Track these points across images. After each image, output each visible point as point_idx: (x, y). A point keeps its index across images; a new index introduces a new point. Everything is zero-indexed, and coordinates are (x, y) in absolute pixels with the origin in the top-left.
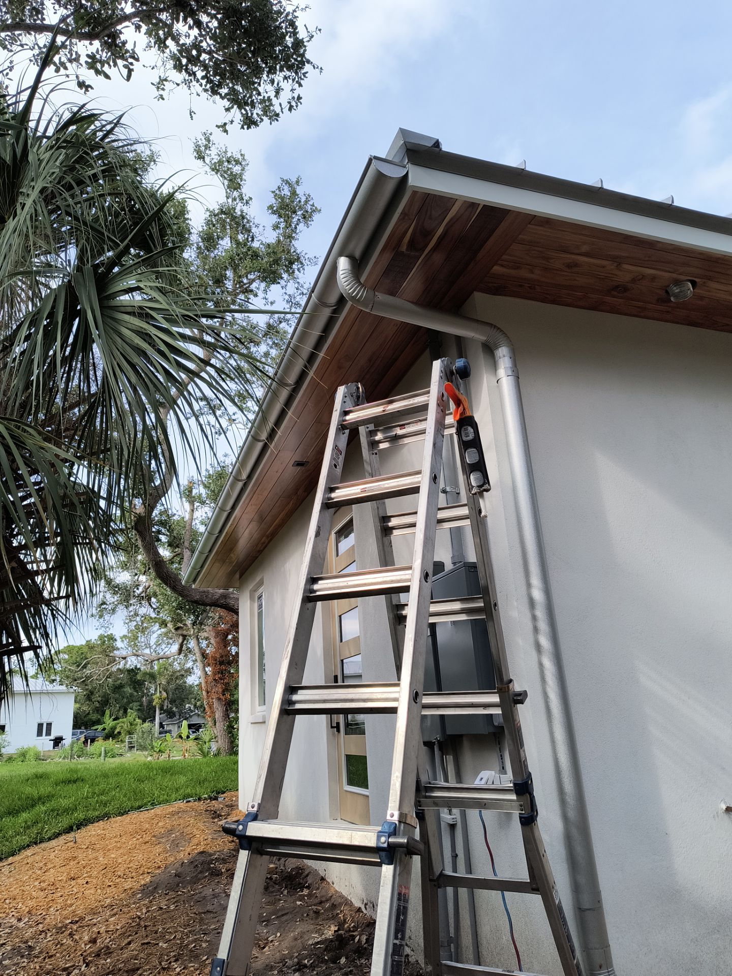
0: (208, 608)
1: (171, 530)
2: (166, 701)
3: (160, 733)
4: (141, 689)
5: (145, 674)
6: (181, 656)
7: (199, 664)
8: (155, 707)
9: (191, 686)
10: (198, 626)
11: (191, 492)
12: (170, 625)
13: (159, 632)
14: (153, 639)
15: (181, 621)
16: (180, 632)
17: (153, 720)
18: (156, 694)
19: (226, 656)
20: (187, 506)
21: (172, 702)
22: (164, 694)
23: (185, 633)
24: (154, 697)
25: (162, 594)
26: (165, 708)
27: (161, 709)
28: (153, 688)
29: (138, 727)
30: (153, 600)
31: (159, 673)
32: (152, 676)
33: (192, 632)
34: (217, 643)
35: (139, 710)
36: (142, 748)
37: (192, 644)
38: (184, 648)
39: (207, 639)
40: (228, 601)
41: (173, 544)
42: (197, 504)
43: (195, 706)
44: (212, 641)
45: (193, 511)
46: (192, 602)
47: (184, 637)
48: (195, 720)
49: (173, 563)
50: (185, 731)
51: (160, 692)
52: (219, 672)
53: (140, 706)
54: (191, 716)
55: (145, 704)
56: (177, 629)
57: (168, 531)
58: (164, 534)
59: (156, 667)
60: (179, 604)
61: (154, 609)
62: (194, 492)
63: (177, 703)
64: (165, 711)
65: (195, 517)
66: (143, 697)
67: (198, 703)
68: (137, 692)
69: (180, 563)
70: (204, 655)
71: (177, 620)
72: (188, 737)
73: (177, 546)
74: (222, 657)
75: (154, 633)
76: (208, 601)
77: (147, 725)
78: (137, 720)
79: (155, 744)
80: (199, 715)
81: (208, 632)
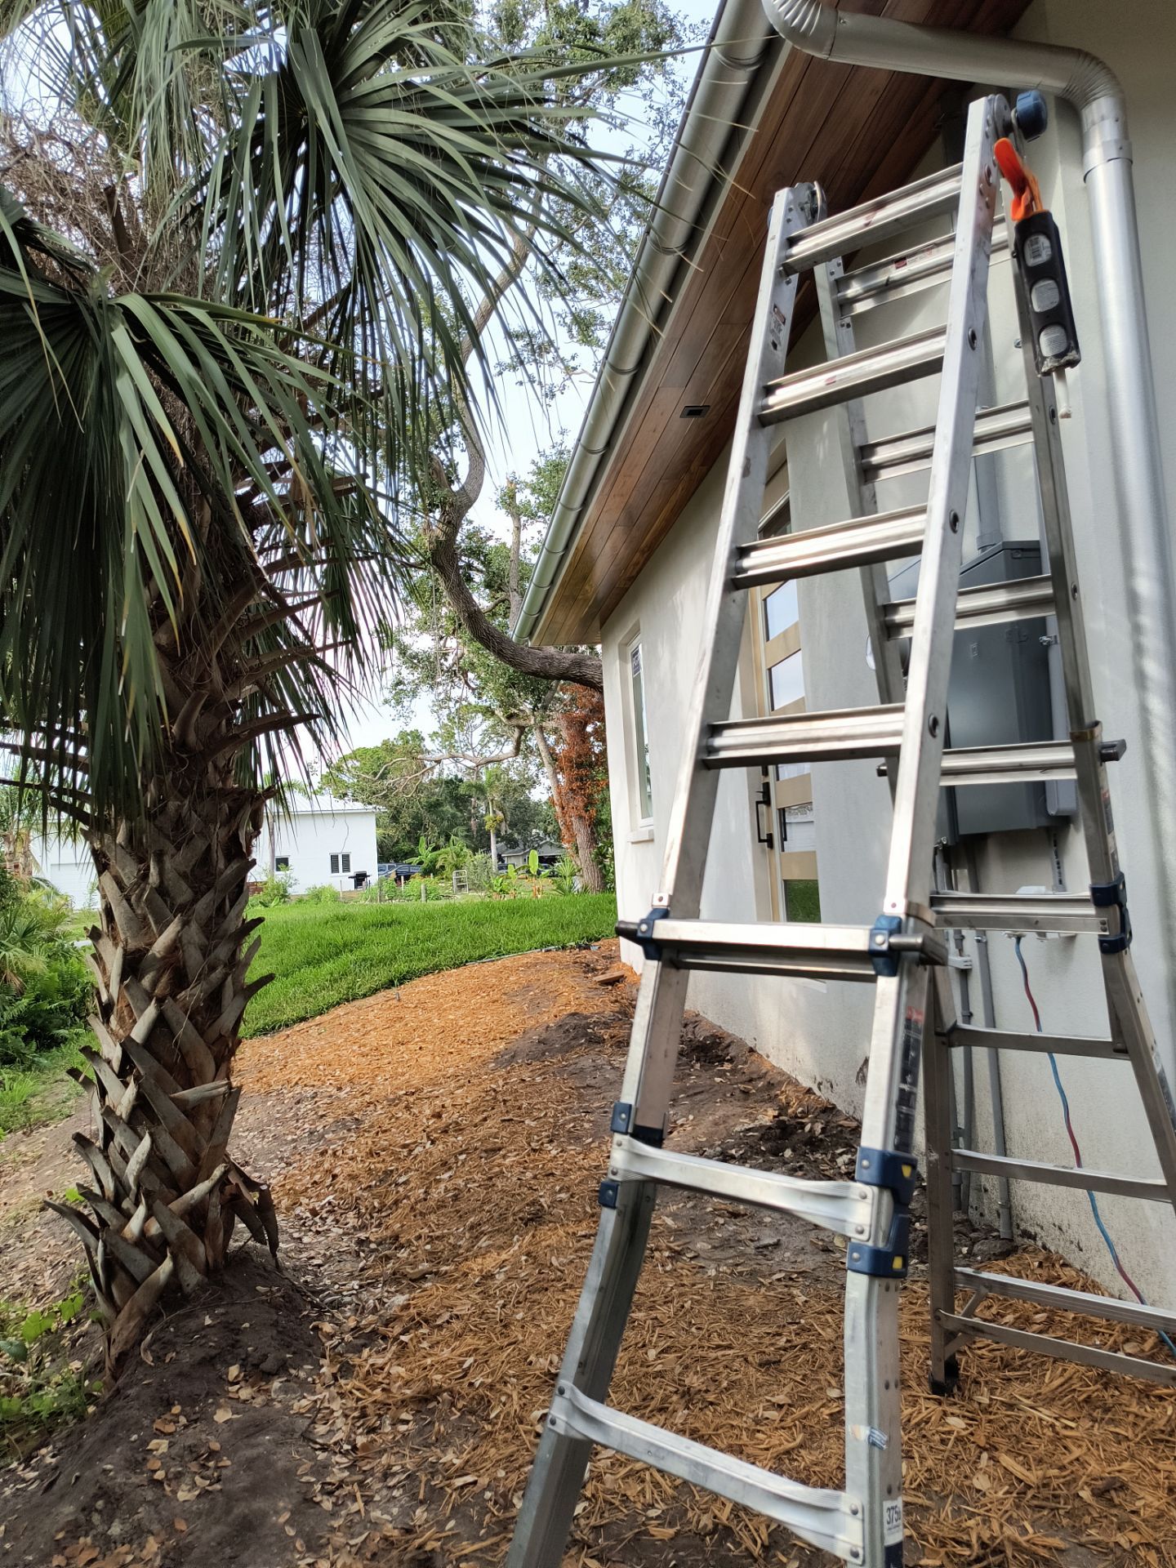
0: (554, 683)
1: (487, 563)
2: (503, 824)
3: (500, 868)
4: (466, 808)
5: (470, 786)
6: (519, 759)
7: (547, 769)
8: (488, 833)
9: (537, 804)
10: (541, 711)
11: (513, 497)
12: (499, 713)
13: (484, 727)
14: (476, 738)
15: (515, 706)
16: (514, 722)
17: (489, 850)
18: (489, 814)
19: (586, 755)
20: (509, 522)
21: (512, 825)
22: (500, 815)
23: (522, 723)
24: (486, 818)
25: (483, 665)
26: (503, 833)
27: (498, 835)
28: (484, 807)
29: (468, 860)
30: (471, 675)
31: (491, 785)
32: (480, 789)
33: (532, 722)
34: (572, 736)
35: (466, 836)
36: (477, 887)
37: (534, 740)
38: (522, 747)
39: (555, 731)
40: (584, 670)
41: (494, 584)
42: (523, 519)
43: (545, 831)
44: (564, 734)
45: (518, 529)
46: (529, 673)
47: (522, 729)
48: (548, 852)
49: (494, 614)
50: (534, 864)
51: (494, 812)
52: (577, 780)
53: (468, 831)
54: (540, 846)
55: (474, 828)
56: (510, 717)
57: (483, 563)
58: (478, 570)
59: (484, 778)
60: (510, 679)
61: (473, 690)
62: (520, 498)
63: (520, 826)
64: (503, 839)
65: (523, 539)
66: (469, 819)
67: (550, 828)
68: (461, 811)
69: (505, 616)
70: (554, 757)
71: (508, 703)
72: (539, 873)
73: (500, 589)
74: (580, 756)
75: (476, 727)
76: (553, 671)
77: (479, 856)
78: (465, 849)
79: (494, 882)
80: (551, 844)
81: (556, 720)
